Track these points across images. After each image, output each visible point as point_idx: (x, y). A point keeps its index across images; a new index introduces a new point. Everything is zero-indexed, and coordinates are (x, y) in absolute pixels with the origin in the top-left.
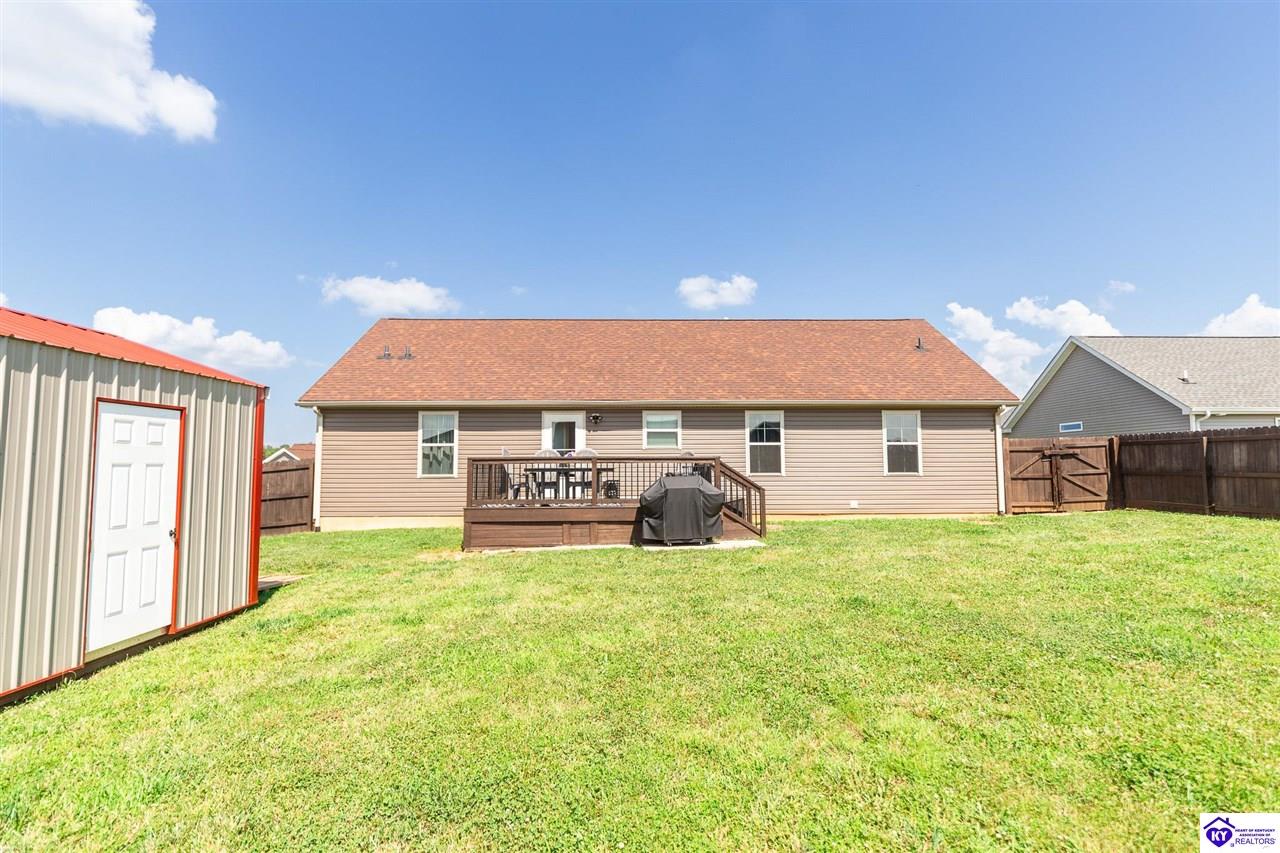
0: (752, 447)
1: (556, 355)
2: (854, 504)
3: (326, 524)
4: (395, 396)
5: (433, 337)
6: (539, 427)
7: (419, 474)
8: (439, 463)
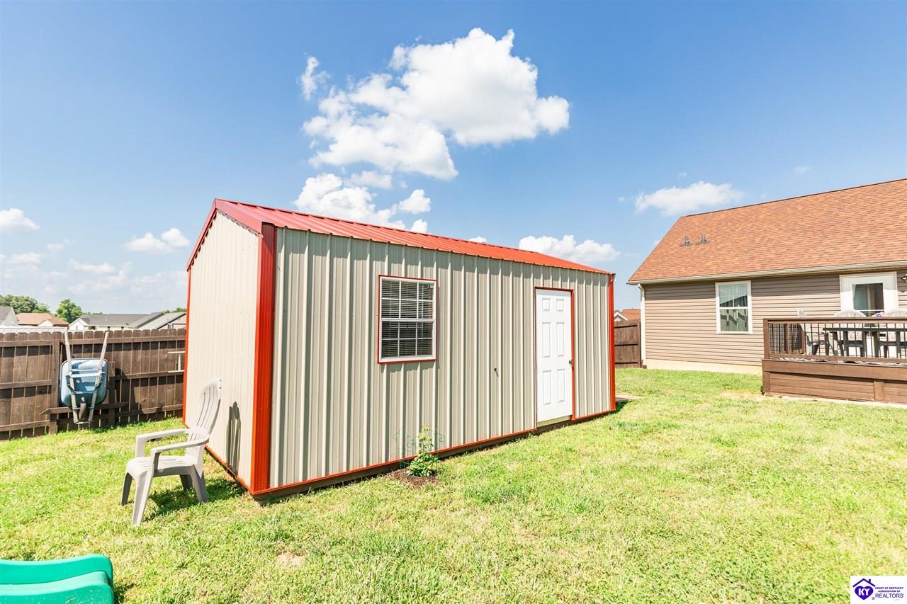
1: (854, 222)
3: (651, 364)
4: (696, 272)
5: (723, 224)
7: (719, 330)
8: (735, 322)
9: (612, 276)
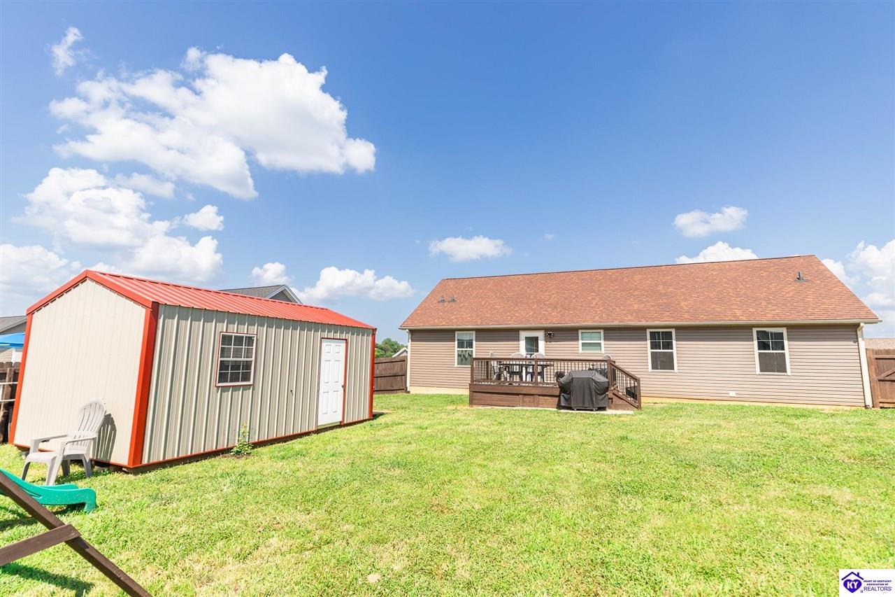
0: (652, 353)
1: (532, 297)
2: (732, 394)
3: (413, 390)
4: (444, 323)
5: (467, 288)
6: (518, 340)
7: (456, 365)
8: (466, 359)
9: (374, 330)
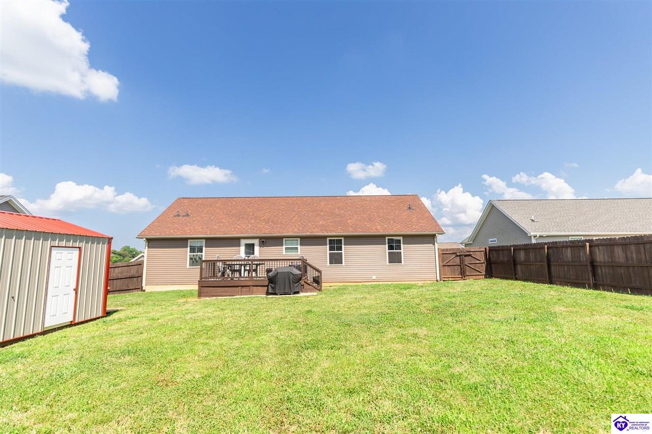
0: (330, 253)
1: (251, 214)
2: (374, 277)
3: (148, 288)
4: (178, 233)
5: (199, 206)
6: (239, 245)
7: (188, 266)
8: (197, 261)
9: (110, 239)
